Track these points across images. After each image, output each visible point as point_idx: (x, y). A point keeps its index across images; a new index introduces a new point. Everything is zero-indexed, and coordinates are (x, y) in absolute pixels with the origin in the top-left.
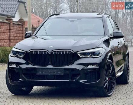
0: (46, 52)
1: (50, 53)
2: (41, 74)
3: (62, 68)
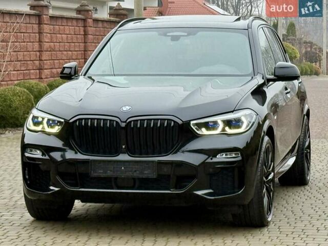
0: (114, 121)
1: (123, 125)
2: (103, 175)
3: (153, 162)
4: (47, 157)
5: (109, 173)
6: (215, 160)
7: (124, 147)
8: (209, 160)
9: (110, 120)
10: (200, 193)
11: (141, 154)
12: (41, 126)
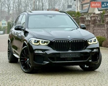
1: (70, 42)
2: (64, 57)
4: (44, 53)
5: (66, 56)
6: (93, 51)
7: (70, 48)
8: (92, 51)
9: (66, 40)
10: (90, 61)
11: (76, 50)
12: (38, 43)
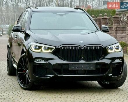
0: (78, 47)
1: (82, 48)
2: (74, 69)
3: (94, 63)
8: (113, 62)
9: (77, 47)
10: (110, 75)
12: (40, 50)
